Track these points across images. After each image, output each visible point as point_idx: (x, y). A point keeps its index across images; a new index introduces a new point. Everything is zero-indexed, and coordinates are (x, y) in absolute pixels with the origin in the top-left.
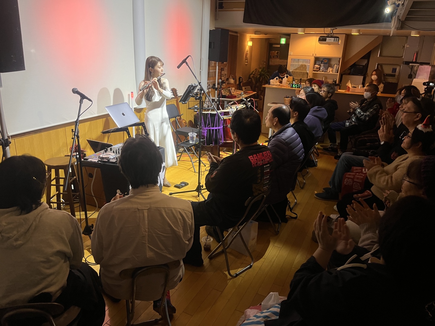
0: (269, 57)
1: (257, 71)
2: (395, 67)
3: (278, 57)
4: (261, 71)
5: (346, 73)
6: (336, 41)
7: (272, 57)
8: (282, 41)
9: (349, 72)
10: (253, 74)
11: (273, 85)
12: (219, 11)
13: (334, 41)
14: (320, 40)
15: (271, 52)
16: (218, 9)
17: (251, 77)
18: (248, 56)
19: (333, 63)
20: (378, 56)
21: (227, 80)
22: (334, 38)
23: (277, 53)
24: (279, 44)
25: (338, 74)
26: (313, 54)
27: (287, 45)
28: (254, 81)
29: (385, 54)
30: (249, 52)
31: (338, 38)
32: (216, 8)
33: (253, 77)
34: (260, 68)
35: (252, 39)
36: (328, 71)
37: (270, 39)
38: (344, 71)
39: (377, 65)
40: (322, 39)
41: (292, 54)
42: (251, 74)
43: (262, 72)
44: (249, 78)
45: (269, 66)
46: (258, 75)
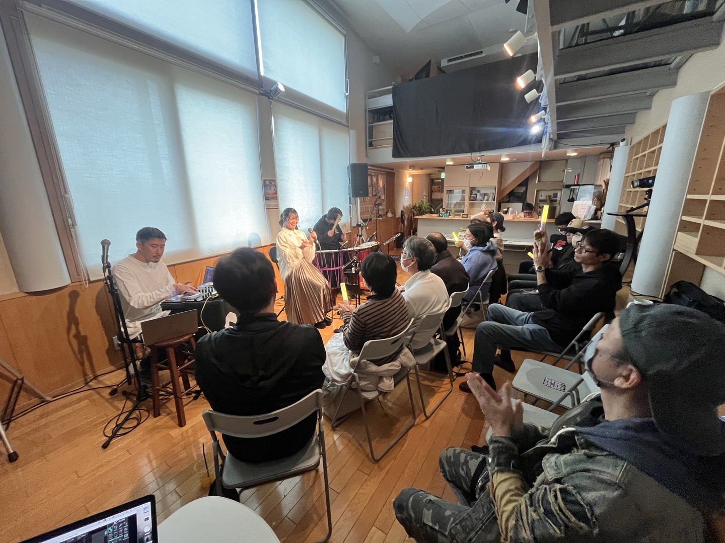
2: (556, 192)
3: (439, 191)
5: (503, 201)
6: (484, 167)
7: (433, 192)
8: (442, 176)
14: (467, 167)
15: (433, 187)
20: (537, 182)
22: (481, 165)
23: (438, 187)
24: (440, 179)
25: (495, 202)
29: (544, 179)
30: (409, 188)
31: (486, 165)
32: (367, 147)
35: (412, 176)
37: (432, 173)
38: (501, 199)
39: (536, 191)
40: (470, 166)
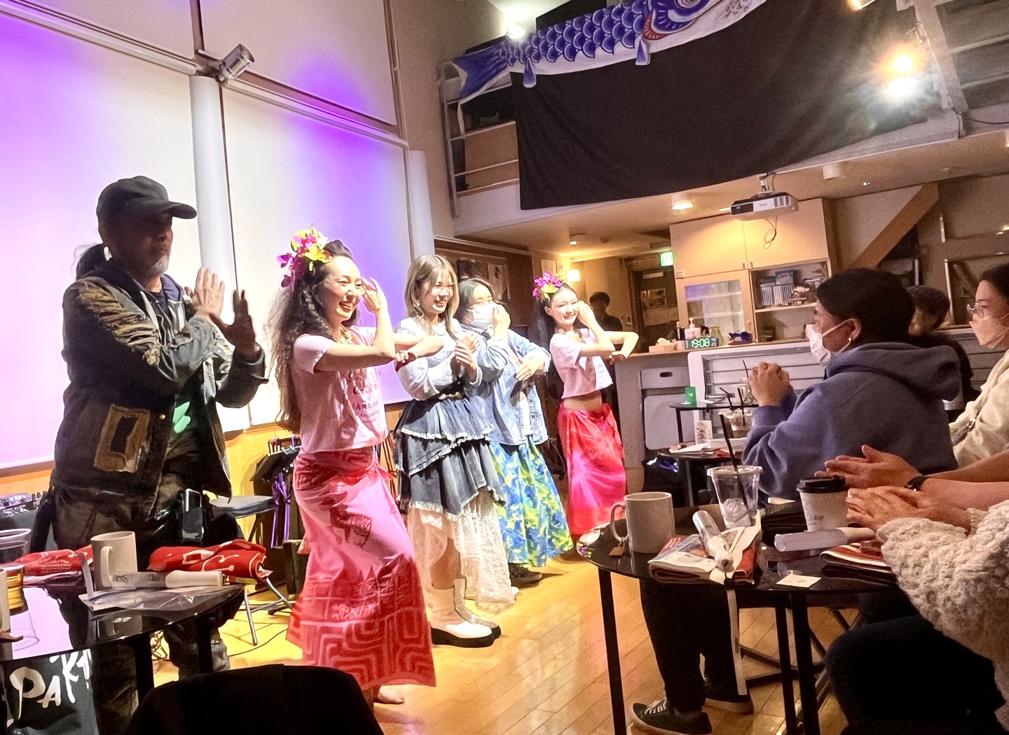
0: (639, 307)
3: (663, 303)
7: (647, 305)
8: (665, 261)
12: (459, 196)
15: (641, 294)
16: (455, 193)
20: (943, 240)
23: (660, 293)
24: (660, 269)
26: (744, 264)
29: (959, 231)
32: (451, 193)
35: (581, 265)
37: (631, 259)
39: (946, 265)
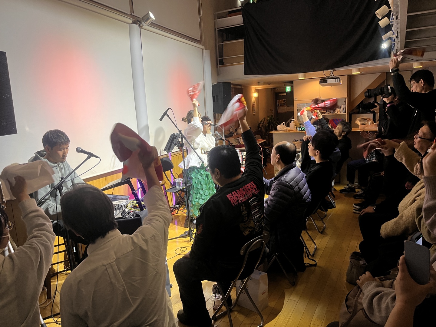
0: (276, 106)
1: (266, 120)
3: (285, 105)
4: (270, 119)
5: (354, 112)
6: (337, 82)
7: (279, 105)
8: (287, 89)
9: (357, 111)
10: (262, 123)
11: (281, 130)
12: (220, 67)
13: (335, 82)
14: (321, 82)
15: (278, 100)
16: (219, 65)
17: (260, 126)
18: (255, 106)
19: (339, 104)
21: (235, 131)
22: (334, 79)
23: (284, 101)
24: (285, 92)
25: (347, 113)
27: (292, 92)
28: (263, 130)
30: (255, 103)
31: (338, 79)
32: (217, 65)
33: (262, 126)
34: (268, 117)
35: (257, 91)
36: (336, 112)
37: (275, 88)
38: (352, 111)
40: (323, 81)
41: (297, 99)
42: (260, 124)
43: (271, 121)
44: (259, 127)
45: (277, 114)
46: (267, 123)
